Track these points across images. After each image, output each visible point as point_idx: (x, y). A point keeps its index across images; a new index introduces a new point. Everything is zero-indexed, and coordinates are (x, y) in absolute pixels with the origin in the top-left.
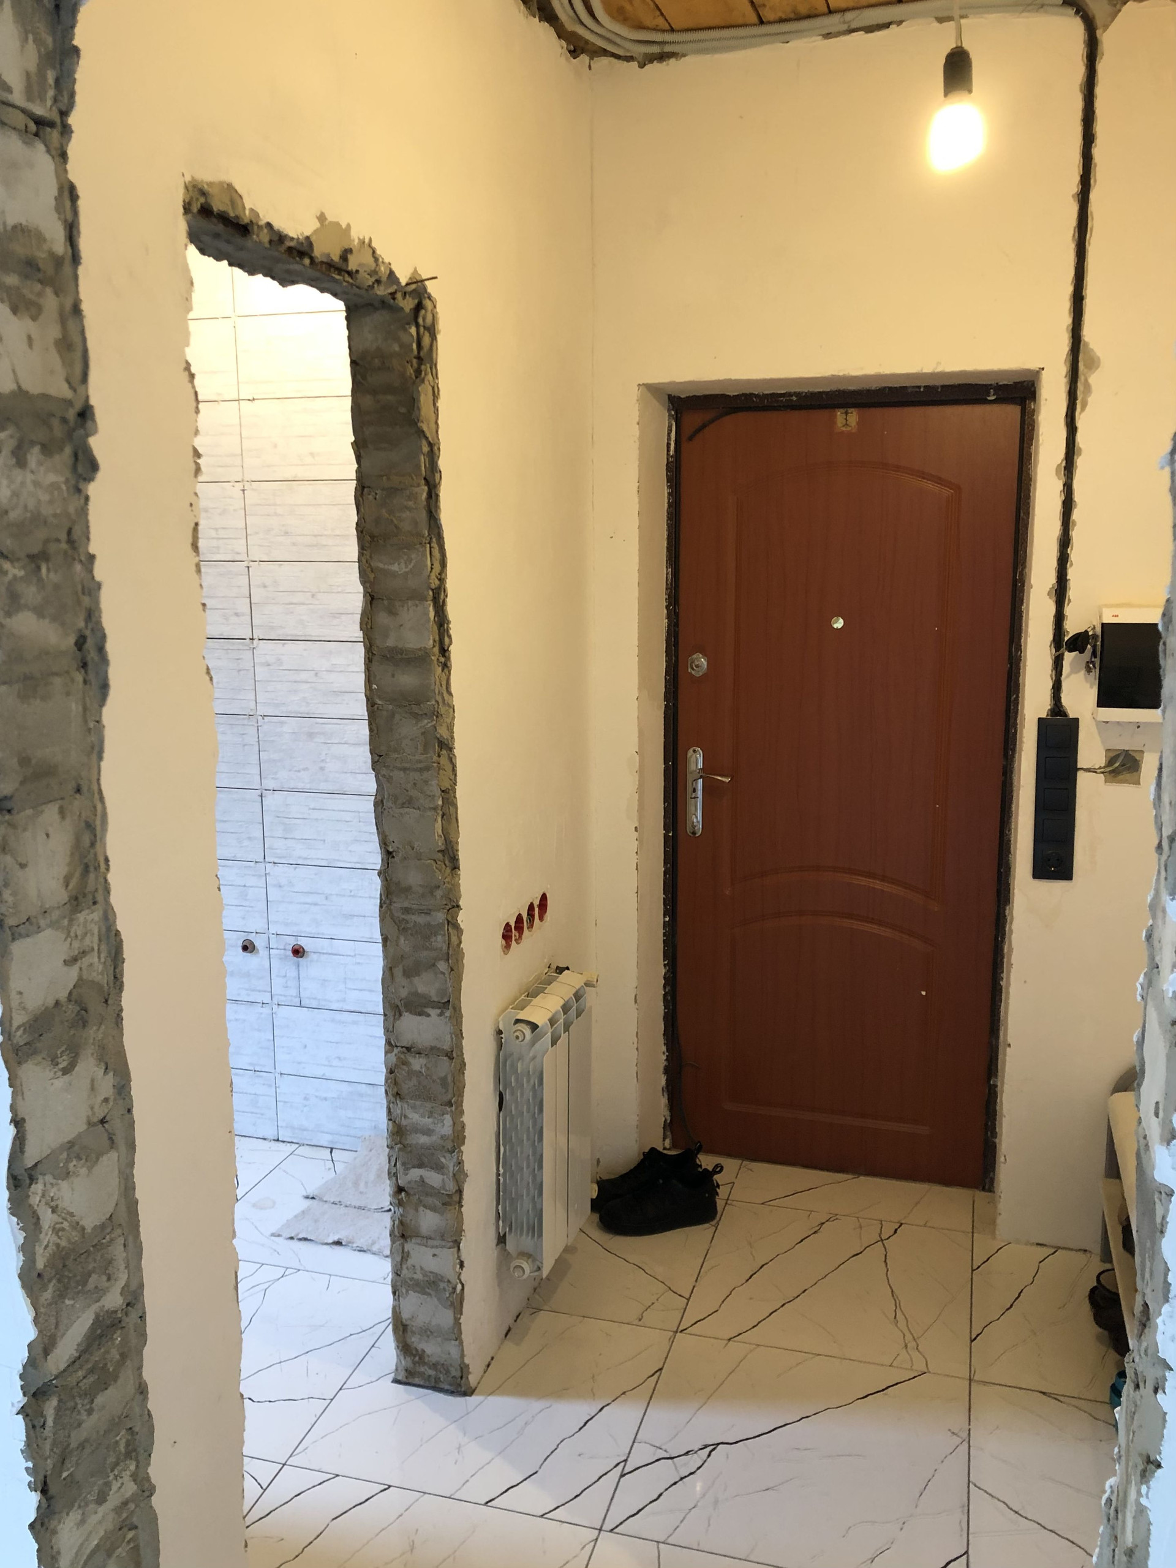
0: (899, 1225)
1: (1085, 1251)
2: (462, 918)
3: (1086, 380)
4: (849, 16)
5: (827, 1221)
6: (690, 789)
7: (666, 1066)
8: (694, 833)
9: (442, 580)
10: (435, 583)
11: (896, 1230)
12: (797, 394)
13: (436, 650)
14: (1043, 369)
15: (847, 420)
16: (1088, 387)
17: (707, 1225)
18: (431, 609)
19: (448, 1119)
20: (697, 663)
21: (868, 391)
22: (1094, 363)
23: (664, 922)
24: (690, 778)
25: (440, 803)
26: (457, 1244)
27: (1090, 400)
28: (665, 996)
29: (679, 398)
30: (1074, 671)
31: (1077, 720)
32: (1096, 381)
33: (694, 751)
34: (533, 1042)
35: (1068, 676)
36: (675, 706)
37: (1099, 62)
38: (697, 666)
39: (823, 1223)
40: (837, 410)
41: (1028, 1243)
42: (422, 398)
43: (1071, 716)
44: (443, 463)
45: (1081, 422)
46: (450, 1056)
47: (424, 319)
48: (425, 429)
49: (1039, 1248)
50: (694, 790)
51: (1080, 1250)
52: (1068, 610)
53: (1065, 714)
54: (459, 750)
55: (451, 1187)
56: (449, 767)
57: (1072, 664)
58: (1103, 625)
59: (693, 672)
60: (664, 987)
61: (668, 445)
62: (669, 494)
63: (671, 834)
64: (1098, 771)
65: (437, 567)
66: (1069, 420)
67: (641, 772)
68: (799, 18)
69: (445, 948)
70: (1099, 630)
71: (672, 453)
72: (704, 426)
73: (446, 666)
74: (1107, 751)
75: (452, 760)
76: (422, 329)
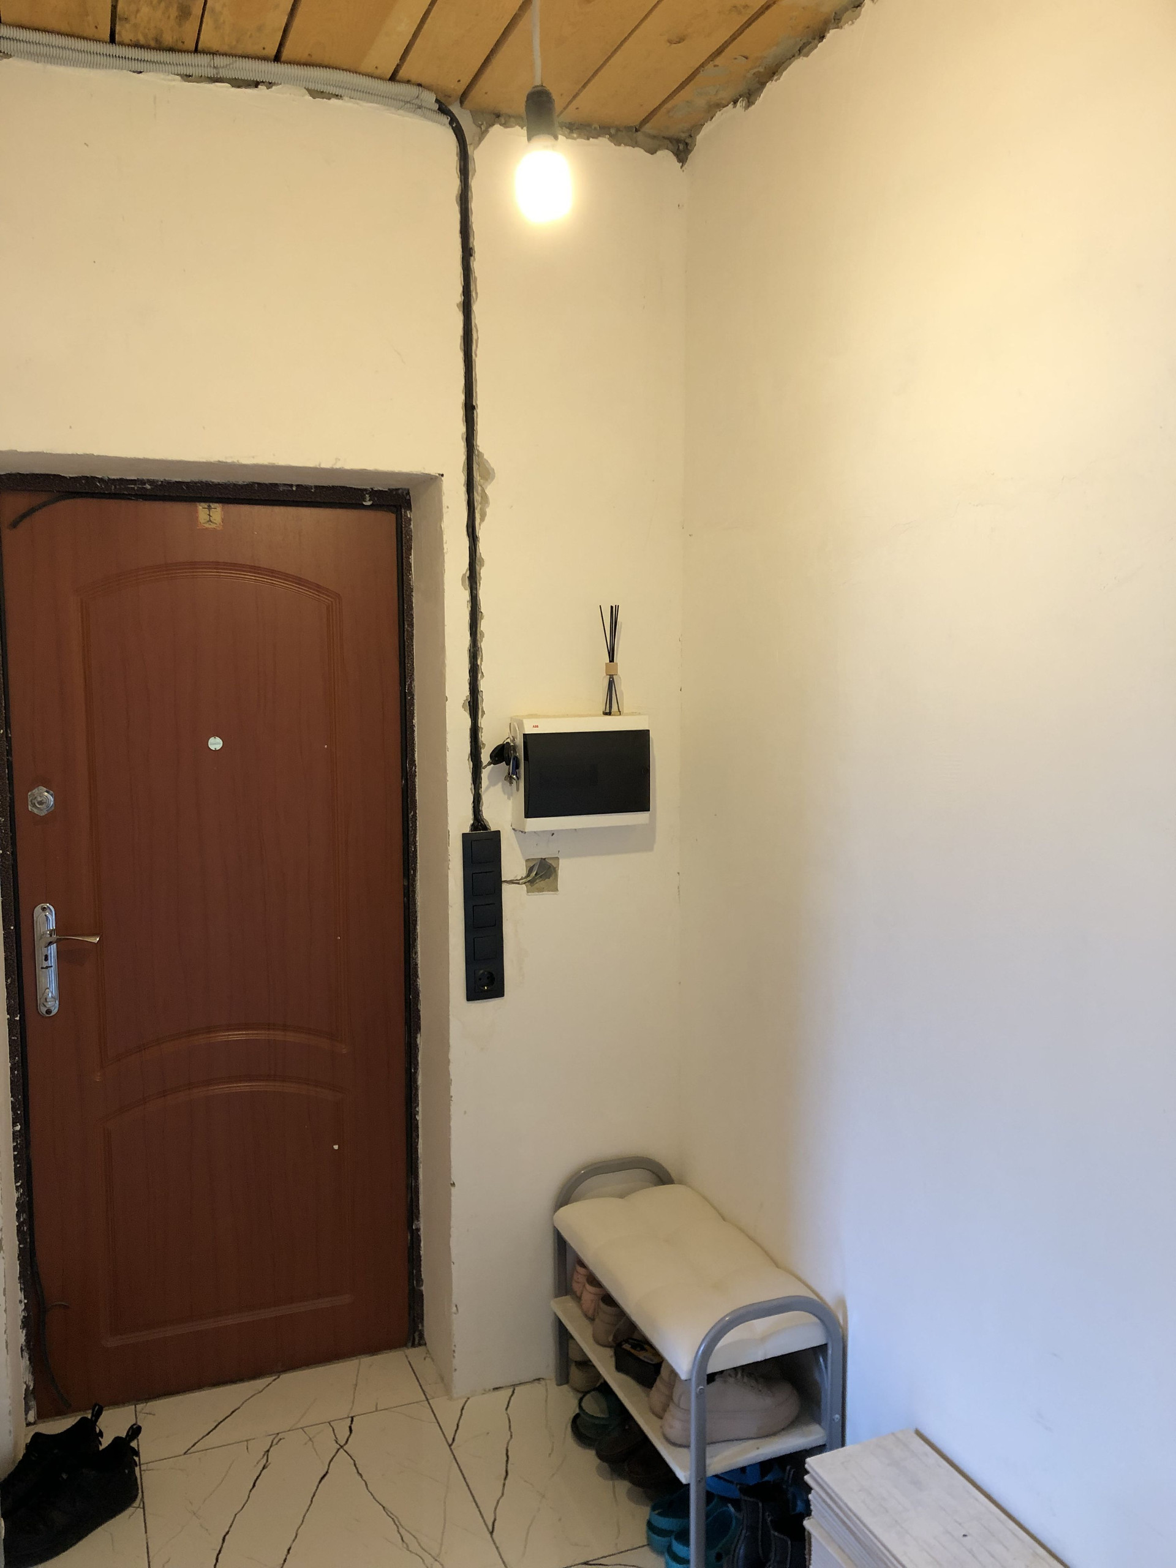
0: (350, 1419)
1: (539, 1379)
3: (483, 490)
4: (219, 61)
5: (271, 1447)
6: (39, 958)
7: (24, 1317)
8: (48, 1012)
11: (350, 1428)
12: (152, 482)
14: (442, 475)
15: (211, 516)
16: (485, 497)
17: (130, 1510)
20: (39, 799)
21: (235, 485)
22: (489, 475)
23: (14, 1133)
24: (39, 944)
27: (488, 510)
28: (19, 1228)
30: (492, 783)
31: (498, 832)
32: (493, 491)
33: (44, 909)
35: (488, 788)
36: (15, 855)
37: (472, 179)
38: (41, 803)
39: (268, 1451)
40: (198, 504)
41: (485, 1392)
43: (493, 829)
45: (482, 532)
49: (497, 1393)
50: (45, 959)
51: (535, 1380)
52: (483, 722)
53: (485, 827)
57: (489, 777)
58: (526, 736)
59: (35, 811)
60: (18, 1215)
63: (18, 1018)
64: (521, 881)
66: (470, 530)
68: (160, 47)
70: (520, 741)
72: (33, 511)
74: (527, 860)
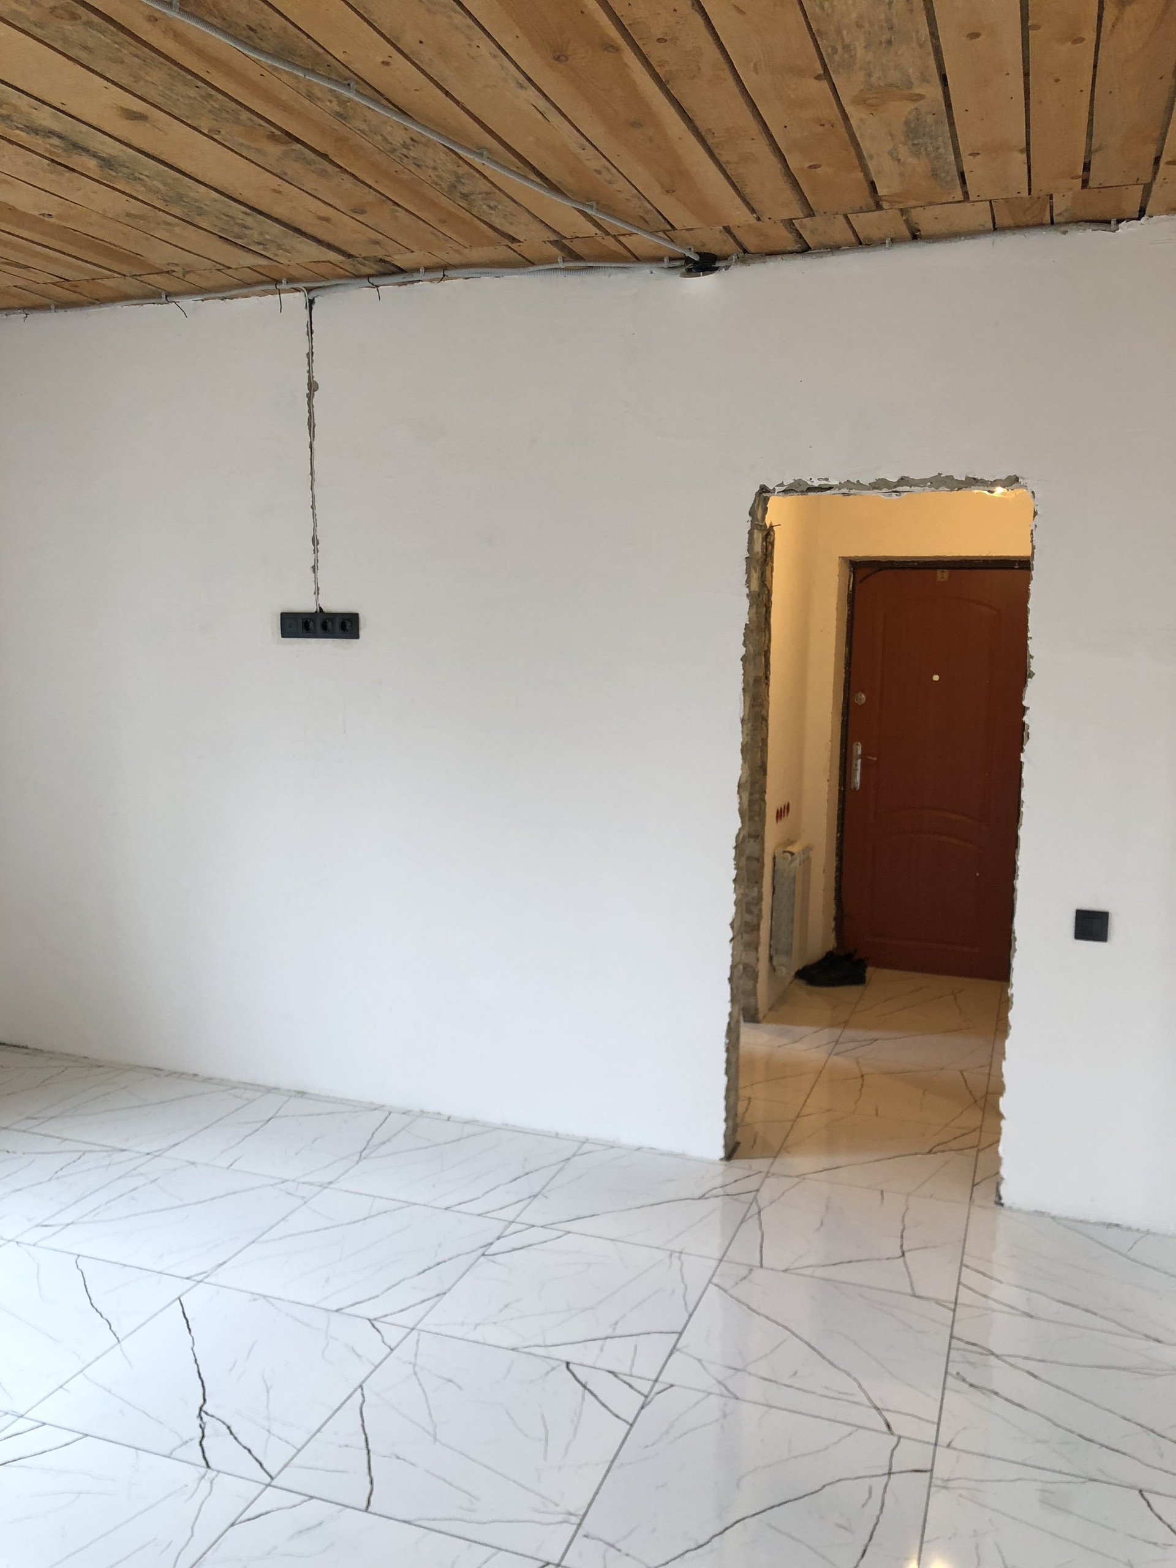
0: (962, 990)
2: (767, 797)
5: (924, 987)
6: (854, 765)
8: (855, 789)
9: (769, 647)
10: (766, 648)
12: (917, 562)
13: (764, 677)
15: (943, 575)
18: (763, 659)
19: (756, 889)
20: (859, 697)
21: (953, 562)
23: (837, 836)
24: (854, 759)
25: (760, 744)
26: (757, 949)
28: (836, 877)
29: (856, 562)
33: (857, 745)
34: (791, 862)
36: (847, 720)
38: (860, 699)
39: (922, 988)
40: (937, 569)
42: (767, 571)
44: (773, 599)
46: (758, 860)
47: (770, 539)
48: (767, 584)
50: (856, 765)
54: (770, 722)
55: (755, 921)
56: (765, 728)
59: (857, 702)
60: (836, 872)
61: (849, 585)
62: (848, 610)
63: (842, 789)
65: (767, 642)
67: (832, 751)
69: (758, 810)
71: (851, 589)
72: (868, 576)
73: (768, 684)
75: (767, 726)
76: (768, 543)
